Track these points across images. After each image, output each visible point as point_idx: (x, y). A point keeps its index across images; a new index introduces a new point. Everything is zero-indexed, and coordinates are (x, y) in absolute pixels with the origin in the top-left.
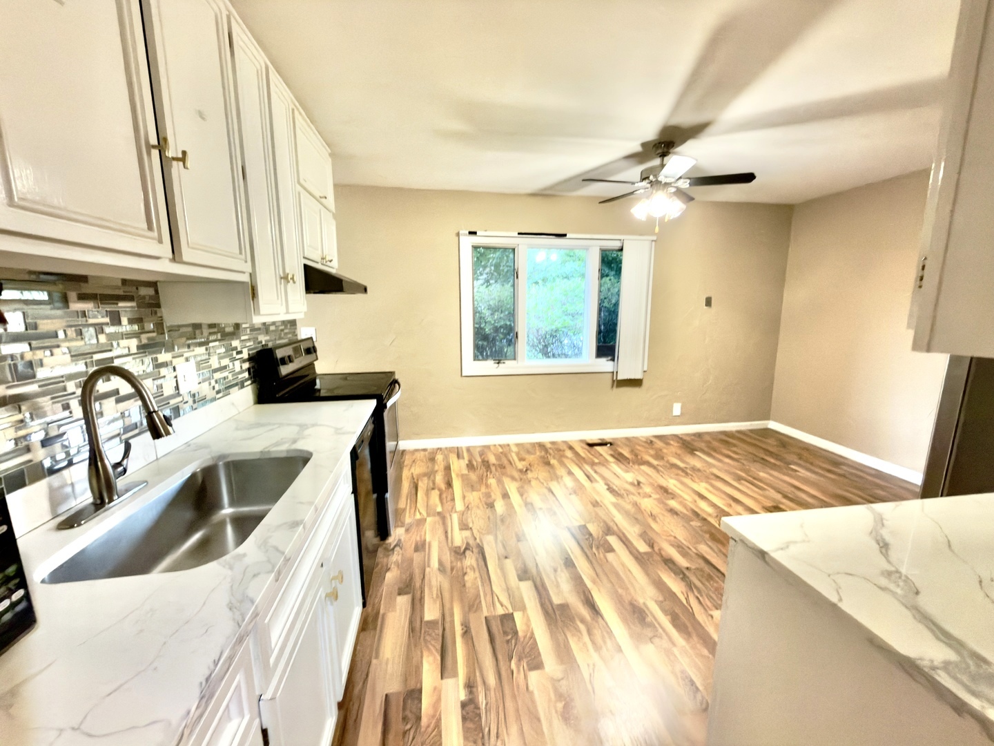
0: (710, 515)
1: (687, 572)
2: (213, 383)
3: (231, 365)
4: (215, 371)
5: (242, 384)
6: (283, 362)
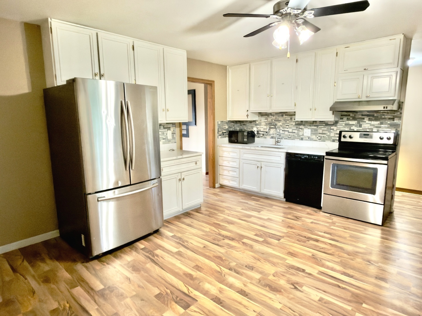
0: (229, 275)
1: (223, 238)
2: (318, 136)
3: (328, 134)
4: (320, 133)
5: (334, 141)
6: (344, 137)
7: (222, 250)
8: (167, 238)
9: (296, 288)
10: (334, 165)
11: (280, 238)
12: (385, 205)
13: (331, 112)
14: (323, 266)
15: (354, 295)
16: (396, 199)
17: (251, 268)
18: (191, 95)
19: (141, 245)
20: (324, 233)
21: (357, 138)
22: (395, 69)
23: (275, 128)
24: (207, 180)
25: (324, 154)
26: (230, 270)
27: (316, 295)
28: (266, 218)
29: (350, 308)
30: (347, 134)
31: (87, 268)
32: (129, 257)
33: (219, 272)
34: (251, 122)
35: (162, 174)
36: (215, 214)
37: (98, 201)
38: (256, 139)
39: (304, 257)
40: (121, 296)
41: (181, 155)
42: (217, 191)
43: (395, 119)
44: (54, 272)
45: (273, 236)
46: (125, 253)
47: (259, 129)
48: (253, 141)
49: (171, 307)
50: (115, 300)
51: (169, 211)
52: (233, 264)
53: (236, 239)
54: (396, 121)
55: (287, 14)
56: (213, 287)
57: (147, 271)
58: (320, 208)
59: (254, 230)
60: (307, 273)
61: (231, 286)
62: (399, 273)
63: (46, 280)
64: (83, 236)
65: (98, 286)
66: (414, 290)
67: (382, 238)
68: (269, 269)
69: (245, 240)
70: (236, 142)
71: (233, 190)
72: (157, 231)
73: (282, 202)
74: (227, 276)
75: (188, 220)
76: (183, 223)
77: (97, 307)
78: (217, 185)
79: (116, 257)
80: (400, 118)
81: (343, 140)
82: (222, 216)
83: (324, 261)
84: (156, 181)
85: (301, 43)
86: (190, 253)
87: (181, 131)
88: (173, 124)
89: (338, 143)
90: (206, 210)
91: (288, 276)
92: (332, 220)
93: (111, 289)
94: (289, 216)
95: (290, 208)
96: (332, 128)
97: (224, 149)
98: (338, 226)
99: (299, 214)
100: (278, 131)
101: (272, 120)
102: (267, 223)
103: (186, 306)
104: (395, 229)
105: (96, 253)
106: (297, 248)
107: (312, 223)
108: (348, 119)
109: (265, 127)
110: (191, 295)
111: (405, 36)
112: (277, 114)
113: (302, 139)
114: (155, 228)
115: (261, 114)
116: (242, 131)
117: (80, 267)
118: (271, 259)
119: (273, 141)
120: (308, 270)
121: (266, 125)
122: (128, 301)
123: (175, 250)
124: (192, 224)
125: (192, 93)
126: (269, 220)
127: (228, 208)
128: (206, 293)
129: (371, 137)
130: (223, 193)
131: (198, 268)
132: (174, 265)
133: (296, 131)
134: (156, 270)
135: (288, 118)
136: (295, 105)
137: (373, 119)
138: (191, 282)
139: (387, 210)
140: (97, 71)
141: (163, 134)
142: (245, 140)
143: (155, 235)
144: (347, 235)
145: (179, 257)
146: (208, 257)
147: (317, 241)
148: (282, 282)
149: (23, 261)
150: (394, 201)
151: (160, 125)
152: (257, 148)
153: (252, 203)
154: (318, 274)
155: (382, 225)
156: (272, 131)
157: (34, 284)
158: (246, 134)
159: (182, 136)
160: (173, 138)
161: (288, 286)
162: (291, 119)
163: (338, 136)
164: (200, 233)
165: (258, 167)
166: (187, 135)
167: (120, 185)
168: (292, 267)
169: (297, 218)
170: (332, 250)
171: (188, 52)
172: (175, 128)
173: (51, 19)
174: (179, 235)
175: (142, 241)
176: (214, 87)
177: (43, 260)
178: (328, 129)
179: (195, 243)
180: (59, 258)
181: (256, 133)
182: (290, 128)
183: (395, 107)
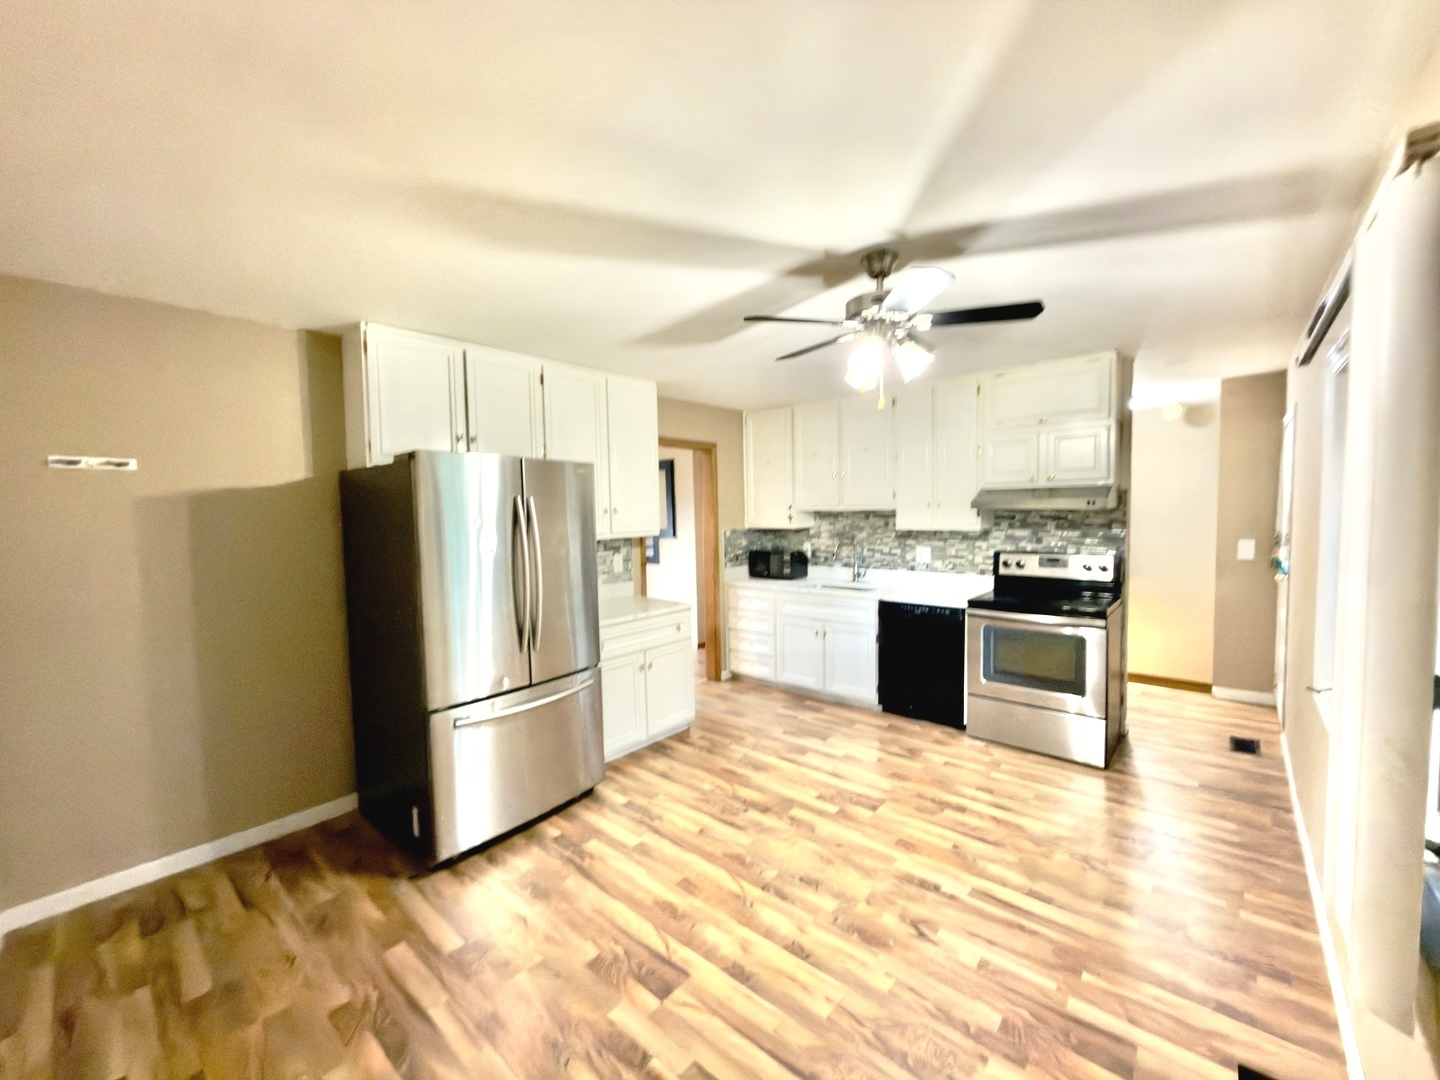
2: (947, 562)
3: (970, 557)
4: (951, 557)
5: (983, 572)
6: (1006, 564)
7: (743, 839)
8: (613, 808)
9: (921, 935)
10: (987, 630)
11: (875, 803)
12: (1109, 718)
13: (975, 511)
14: (981, 874)
15: (1061, 951)
16: (1130, 702)
17: (812, 883)
18: (664, 472)
19: (551, 829)
20: (978, 789)
21: (1033, 568)
22: (1105, 422)
23: (852, 543)
24: (700, 662)
25: (964, 605)
26: (763, 888)
27: (971, 953)
28: (840, 753)
29: (1050, 985)
30: (1013, 559)
31: (421, 891)
32: (523, 862)
33: (738, 897)
34: (798, 531)
35: (603, 655)
36: (724, 746)
37: (455, 726)
38: (811, 569)
39: (933, 852)
40: (505, 968)
41: (645, 610)
42: (724, 687)
43: (1114, 525)
44: (339, 903)
45: (859, 800)
46: (513, 850)
47: (816, 546)
48: (803, 574)
49: (626, 991)
50: (488, 976)
51: (617, 741)
52: (770, 875)
53: (775, 809)
54: (1116, 531)
55: (873, 322)
56: (725, 937)
57: (566, 897)
58: (961, 727)
59: (813, 784)
60: (944, 894)
61: (769, 934)
62: (1156, 890)
63: (322, 925)
64: (415, 812)
65: (449, 940)
66: (1197, 932)
67: (1109, 799)
68: (858, 886)
69: (796, 812)
70: (768, 576)
71: (762, 686)
72: (588, 793)
73: (875, 714)
74: (757, 907)
75: (660, 763)
76: (651, 770)
77: (444, 997)
78: (725, 675)
79: (492, 861)
80: (1124, 524)
81: (1002, 571)
82: (738, 751)
83: (981, 864)
84: (587, 674)
85: (907, 380)
86: (668, 849)
87: (643, 553)
88: (628, 541)
89: (993, 578)
90: (702, 738)
91: (902, 902)
92: (991, 755)
93: (481, 949)
94: (895, 749)
95: (890, 728)
96: (978, 543)
97: (741, 592)
98: (1005, 772)
99: (914, 743)
100: (859, 549)
101: (844, 528)
102: (844, 768)
103: (663, 991)
104: (1134, 776)
105: (445, 853)
106: (917, 828)
107: (946, 764)
108: (1011, 526)
109: (830, 542)
110: (675, 959)
111: (1119, 354)
112: (855, 514)
113: (912, 568)
114: (584, 786)
115: (820, 515)
116: (779, 552)
117: (405, 890)
118: (858, 859)
119: (848, 573)
120: (947, 886)
121: (832, 536)
122: (522, 979)
123: (632, 840)
124: (671, 774)
125: (668, 467)
126: (847, 758)
127: (756, 731)
128: (710, 954)
129: (1065, 565)
130: (739, 692)
131: (688, 886)
132: (629, 879)
133: (898, 551)
134: (588, 895)
135: (881, 523)
136: (894, 496)
137: (1066, 524)
138: (672, 923)
139: (1114, 730)
140: (461, 431)
141: (605, 562)
142: (787, 571)
143: (585, 802)
144: (1029, 795)
145: (643, 859)
146: (710, 857)
147: (962, 809)
148: (889, 920)
149: (268, 877)
150: (1126, 709)
151: (599, 542)
152: (814, 591)
153: (808, 717)
154: (970, 894)
155: (1107, 767)
156: (845, 552)
157: (290, 937)
158: (787, 557)
159: (645, 561)
160: (627, 570)
161: (905, 931)
162: (887, 524)
163: (992, 561)
164: (689, 795)
165: (817, 633)
166: (655, 559)
167: (506, 687)
168: (908, 879)
169: (913, 753)
170: (998, 833)
171: (660, 387)
172: (629, 547)
173: (366, 324)
174: (641, 801)
175: (555, 819)
176: (716, 458)
177: (317, 876)
178: (968, 546)
179: (681, 823)
180: (356, 868)
181: (809, 555)
182: (886, 544)
183: (1111, 502)
